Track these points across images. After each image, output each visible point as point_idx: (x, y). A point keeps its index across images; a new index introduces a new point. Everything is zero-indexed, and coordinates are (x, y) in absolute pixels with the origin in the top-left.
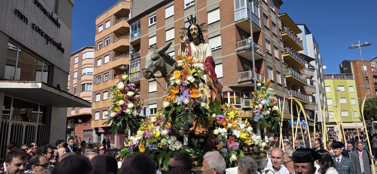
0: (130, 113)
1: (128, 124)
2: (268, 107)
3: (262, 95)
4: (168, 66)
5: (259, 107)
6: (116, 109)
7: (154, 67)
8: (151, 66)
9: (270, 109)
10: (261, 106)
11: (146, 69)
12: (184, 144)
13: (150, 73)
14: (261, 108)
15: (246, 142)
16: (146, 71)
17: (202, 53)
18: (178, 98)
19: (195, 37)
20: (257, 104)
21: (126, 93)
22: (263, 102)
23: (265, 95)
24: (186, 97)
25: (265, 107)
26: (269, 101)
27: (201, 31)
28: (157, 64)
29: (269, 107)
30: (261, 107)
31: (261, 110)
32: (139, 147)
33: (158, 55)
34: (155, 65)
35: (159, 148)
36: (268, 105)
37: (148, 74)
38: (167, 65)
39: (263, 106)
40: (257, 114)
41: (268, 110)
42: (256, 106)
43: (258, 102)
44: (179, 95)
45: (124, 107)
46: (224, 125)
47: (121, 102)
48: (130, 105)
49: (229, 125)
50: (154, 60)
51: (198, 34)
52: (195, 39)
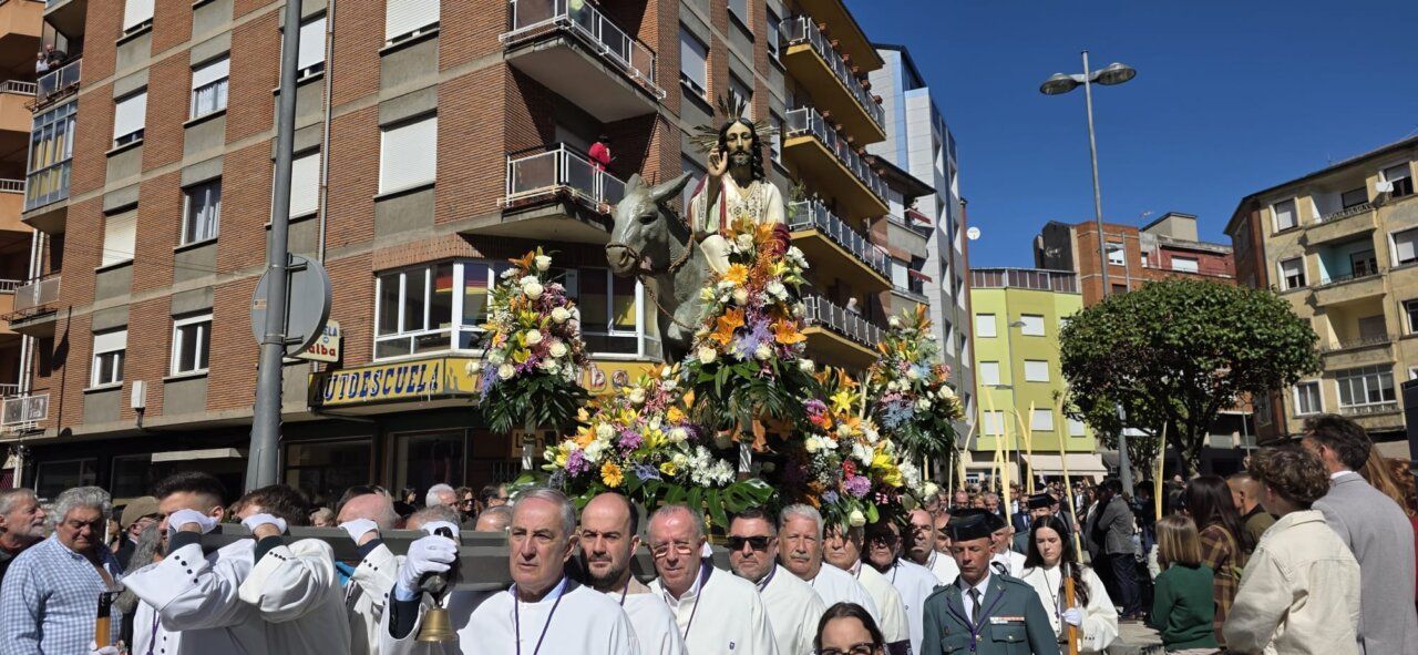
0: (555, 372)
1: (545, 404)
2: (925, 389)
3: (908, 352)
4: (675, 244)
5: (900, 388)
6: (516, 355)
7: (643, 243)
8: (636, 239)
9: (930, 394)
10: (905, 385)
11: (622, 246)
12: (741, 470)
13: (632, 260)
14: (907, 391)
15: (889, 477)
16: (624, 254)
17: (758, 212)
18: (738, 341)
19: (740, 159)
20: (896, 380)
21: (549, 310)
22: (914, 373)
23: (916, 351)
24: (761, 340)
25: (918, 387)
26: (927, 370)
27: (760, 145)
28: (652, 235)
29: (929, 388)
30: (904, 389)
31: (904, 397)
32: (603, 468)
33: (654, 207)
34: (646, 237)
35: (664, 476)
36: (927, 384)
37: (627, 260)
38: (673, 238)
39: (913, 385)
40: (893, 407)
41: (926, 396)
42: (892, 385)
43: (897, 373)
44: (741, 332)
45: (539, 351)
46: (827, 428)
47: (534, 337)
48: (558, 348)
49: (844, 430)
50: (645, 220)
51: (751, 152)
52: (740, 165)
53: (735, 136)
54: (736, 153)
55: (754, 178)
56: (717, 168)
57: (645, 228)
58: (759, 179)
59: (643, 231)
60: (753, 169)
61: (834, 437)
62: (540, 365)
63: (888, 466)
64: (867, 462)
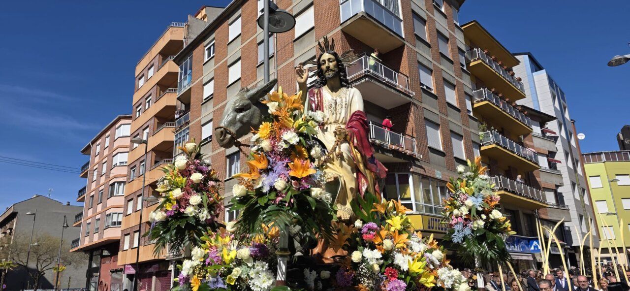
0: (193, 215)
2: (479, 213)
3: (466, 188)
5: (462, 214)
7: (239, 125)
8: (232, 122)
9: (484, 217)
10: (464, 211)
14: (466, 215)
15: (422, 280)
17: (344, 105)
19: (329, 75)
20: (458, 208)
22: (470, 202)
23: (472, 188)
25: (474, 212)
26: (480, 200)
29: (483, 212)
30: (464, 213)
31: (466, 220)
33: (247, 102)
34: (241, 121)
36: (480, 209)
37: (225, 136)
39: (470, 211)
40: (457, 228)
41: (481, 218)
42: (456, 212)
43: (458, 203)
45: (182, 202)
46: (376, 243)
47: (177, 193)
48: (195, 199)
49: (388, 244)
50: (239, 110)
51: (336, 69)
52: (329, 78)
53: (324, 61)
54: (326, 72)
55: (343, 86)
56: (302, 78)
57: (239, 116)
58: (345, 86)
59: (238, 117)
60: (341, 81)
61: (380, 250)
62: (182, 210)
63: (421, 271)
64: (405, 267)
